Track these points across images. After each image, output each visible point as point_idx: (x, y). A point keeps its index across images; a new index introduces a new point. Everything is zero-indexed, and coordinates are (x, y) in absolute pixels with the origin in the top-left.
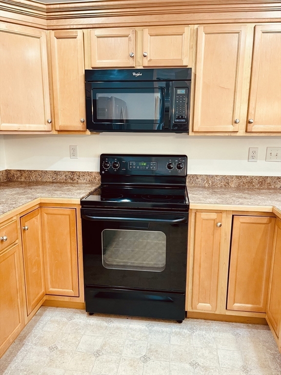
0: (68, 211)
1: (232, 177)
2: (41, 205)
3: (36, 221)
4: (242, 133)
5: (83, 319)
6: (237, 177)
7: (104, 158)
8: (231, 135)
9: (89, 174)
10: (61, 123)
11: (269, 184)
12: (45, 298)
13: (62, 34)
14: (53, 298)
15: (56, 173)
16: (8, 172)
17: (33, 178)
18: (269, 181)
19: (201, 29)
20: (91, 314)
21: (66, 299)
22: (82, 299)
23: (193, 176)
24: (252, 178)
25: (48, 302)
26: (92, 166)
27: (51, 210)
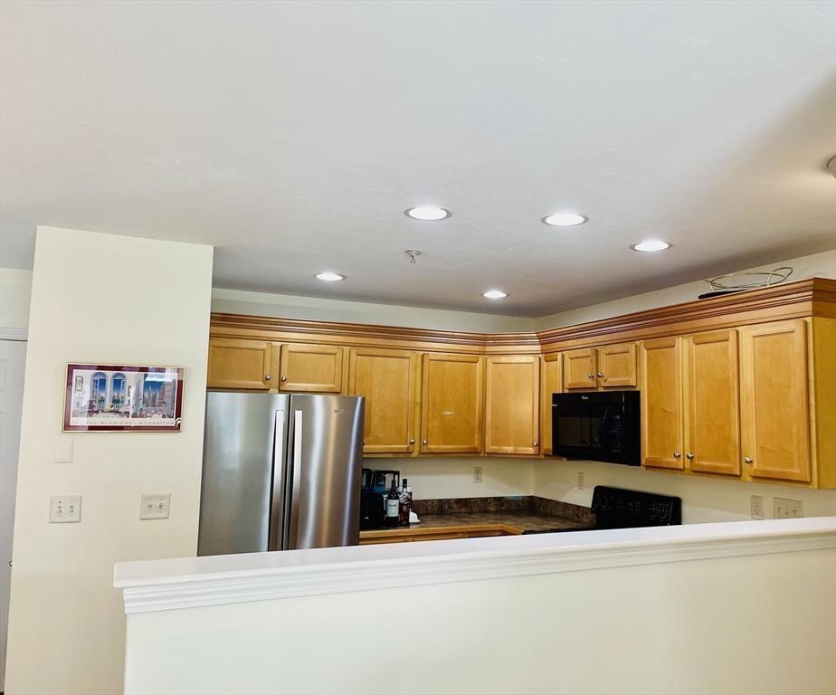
7: (598, 490)
19: (643, 345)
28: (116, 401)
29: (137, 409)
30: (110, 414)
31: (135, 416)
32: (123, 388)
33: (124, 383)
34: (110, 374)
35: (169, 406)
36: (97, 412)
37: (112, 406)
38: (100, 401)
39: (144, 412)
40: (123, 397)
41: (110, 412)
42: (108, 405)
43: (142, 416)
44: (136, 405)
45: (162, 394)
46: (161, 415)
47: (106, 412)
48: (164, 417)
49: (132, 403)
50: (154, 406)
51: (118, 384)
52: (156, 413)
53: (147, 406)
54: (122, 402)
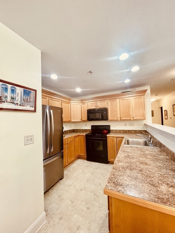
0: (83, 137)
1: (121, 130)
2: (79, 135)
3: (77, 138)
4: (119, 120)
5: (86, 161)
6: (122, 130)
7: (92, 126)
8: (117, 120)
9: (89, 130)
10: (83, 119)
11: (131, 132)
12: (79, 156)
13: (83, 104)
14: (80, 156)
15: (83, 130)
16: (73, 129)
17: (78, 131)
18: (130, 131)
19: (109, 100)
20: (88, 160)
21: (83, 157)
22: (86, 157)
23: (112, 130)
24: (126, 130)
25: (79, 157)
26: (90, 128)
27: (80, 137)
28: (12, 98)
29: (21, 103)
30: (10, 104)
31: (20, 105)
32: (15, 93)
33: (15, 91)
34: (9, 86)
35: (32, 103)
36: (4, 102)
37: (11, 100)
38: (5, 97)
39: (24, 104)
40: (15, 97)
41: (10, 102)
42: (9, 99)
43: (23, 106)
44: (21, 101)
45: (30, 98)
46: (30, 106)
47: (8, 102)
48: (31, 107)
49: (19, 100)
50: (27, 102)
51: (13, 91)
52: (28, 105)
53: (25, 102)
54: (15, 99)
